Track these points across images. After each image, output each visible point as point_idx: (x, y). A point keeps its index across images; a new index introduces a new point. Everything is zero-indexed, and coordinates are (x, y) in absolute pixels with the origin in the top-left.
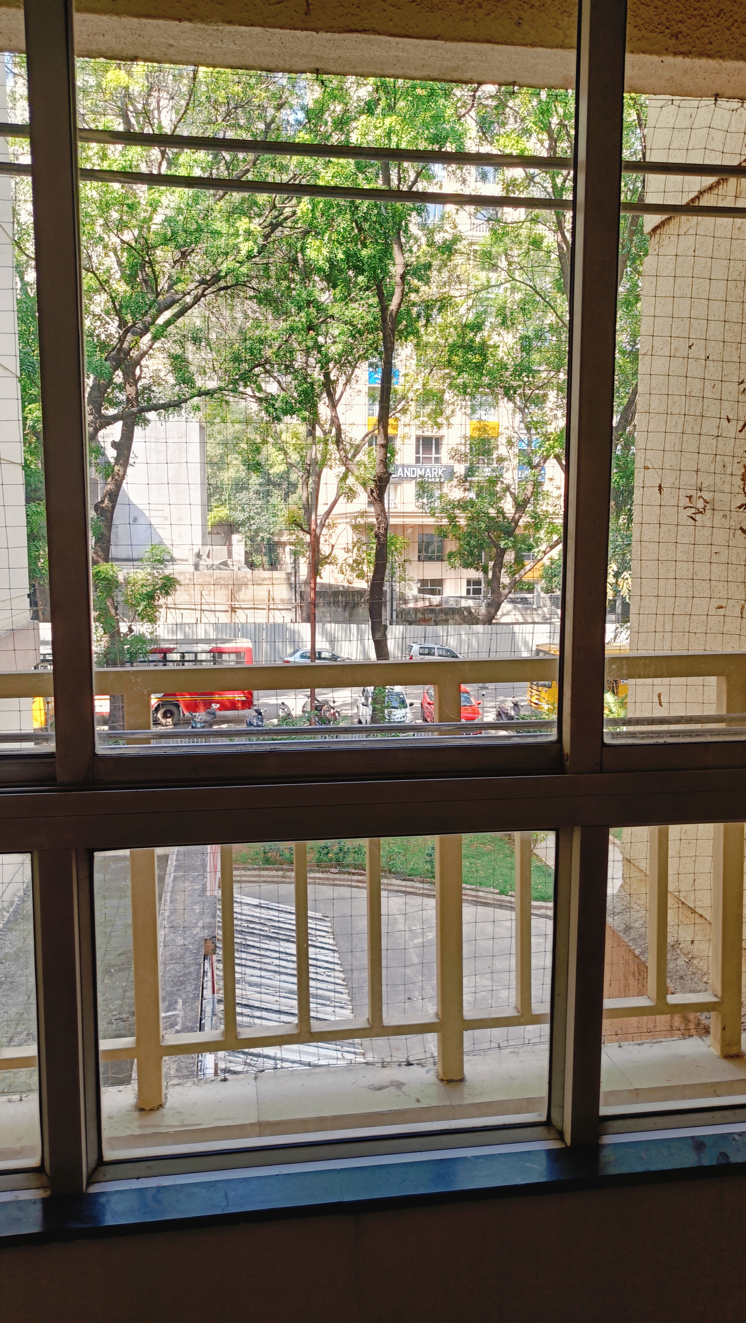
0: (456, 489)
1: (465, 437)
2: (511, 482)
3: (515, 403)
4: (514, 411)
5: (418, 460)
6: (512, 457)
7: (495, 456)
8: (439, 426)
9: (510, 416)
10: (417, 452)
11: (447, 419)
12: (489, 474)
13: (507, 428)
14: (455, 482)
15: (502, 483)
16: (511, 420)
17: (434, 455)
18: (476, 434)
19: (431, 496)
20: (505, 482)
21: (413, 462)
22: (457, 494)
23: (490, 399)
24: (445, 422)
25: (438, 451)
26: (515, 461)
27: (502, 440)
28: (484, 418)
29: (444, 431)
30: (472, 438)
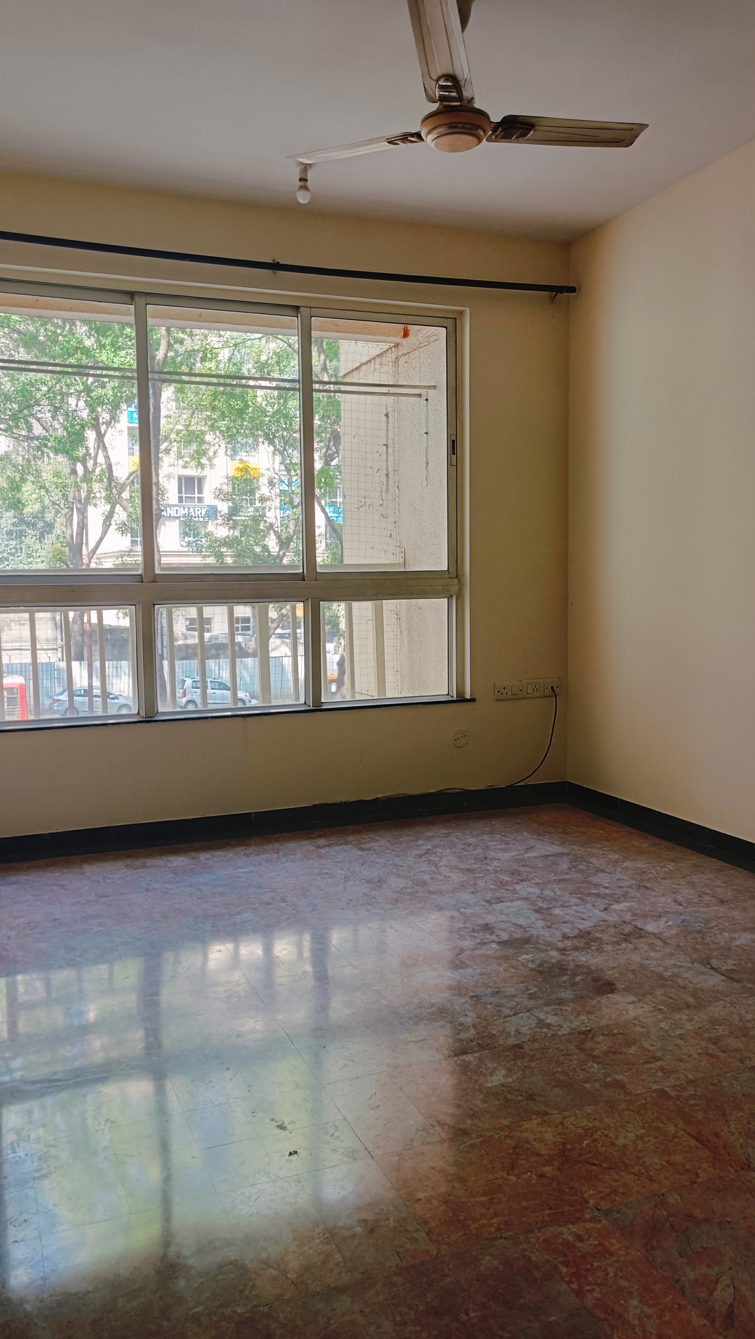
0: (221, 528)
1: (227, 478)
2: (274, 521)
3: (275, 447)
4: (274, 453)
5: (181, 500)
6: (274, 497)
7: (257, 496)
8: (202, 466)
9: (271, 458)
10: (180, 491)
11: (210, 459)
12: (252, 514)
13: (268, 469)
14: (220, 521)
15: (266, 522)
16: (271, 462)
17: (196, 495)
18: (238, 475)
19: (198, 534)
20: (268, 520)
21: (176, 502)
22: (222, 532)
23: (250, 441)
24: (207, 462)
25: (200, 492)
26: (277, 502)
27: (264, 481)
28: (245, 459)
29: (207, 472)
30: (234, 478)
